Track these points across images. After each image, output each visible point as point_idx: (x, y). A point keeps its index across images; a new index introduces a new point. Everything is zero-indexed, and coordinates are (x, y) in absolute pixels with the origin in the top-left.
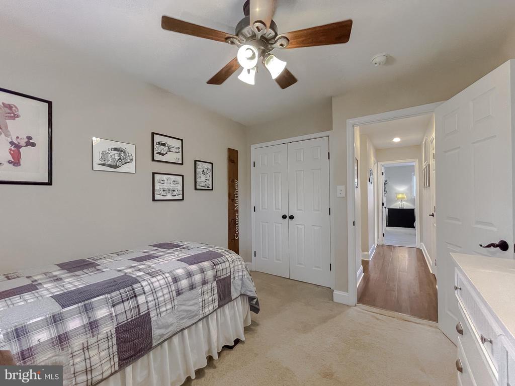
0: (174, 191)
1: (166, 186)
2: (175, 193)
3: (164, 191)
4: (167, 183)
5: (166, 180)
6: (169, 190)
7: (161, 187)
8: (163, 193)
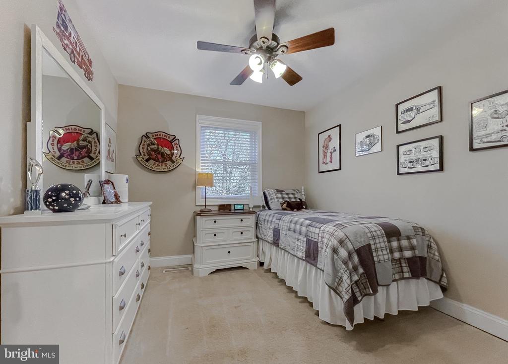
0: (425, 160)
1: (413, 157)
2: (427, 163)
3: (411, 162)
4: (416, 152)
5: (413, 149)
6: (417, 160)
7: (407, 159)
8: (409, 165)
